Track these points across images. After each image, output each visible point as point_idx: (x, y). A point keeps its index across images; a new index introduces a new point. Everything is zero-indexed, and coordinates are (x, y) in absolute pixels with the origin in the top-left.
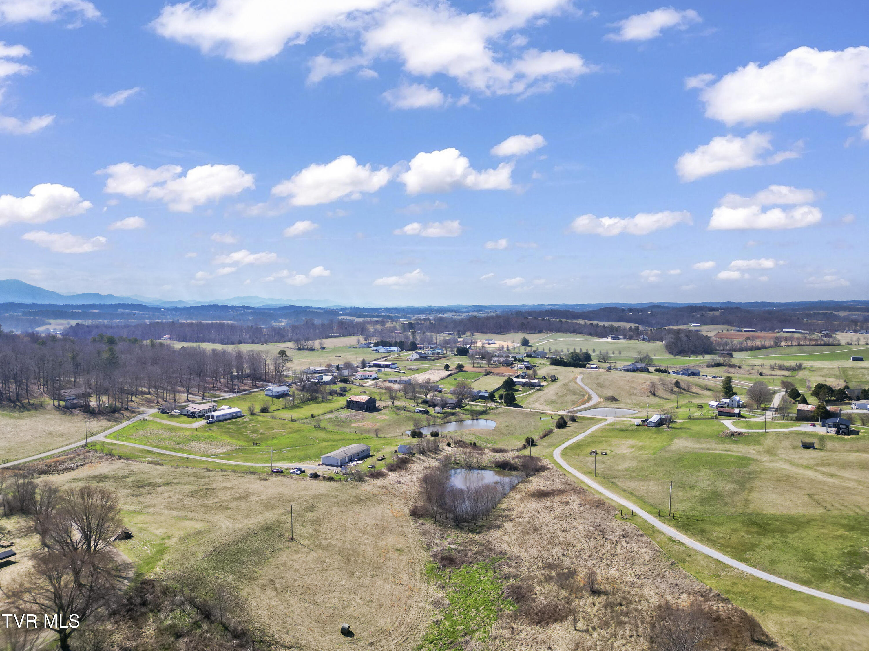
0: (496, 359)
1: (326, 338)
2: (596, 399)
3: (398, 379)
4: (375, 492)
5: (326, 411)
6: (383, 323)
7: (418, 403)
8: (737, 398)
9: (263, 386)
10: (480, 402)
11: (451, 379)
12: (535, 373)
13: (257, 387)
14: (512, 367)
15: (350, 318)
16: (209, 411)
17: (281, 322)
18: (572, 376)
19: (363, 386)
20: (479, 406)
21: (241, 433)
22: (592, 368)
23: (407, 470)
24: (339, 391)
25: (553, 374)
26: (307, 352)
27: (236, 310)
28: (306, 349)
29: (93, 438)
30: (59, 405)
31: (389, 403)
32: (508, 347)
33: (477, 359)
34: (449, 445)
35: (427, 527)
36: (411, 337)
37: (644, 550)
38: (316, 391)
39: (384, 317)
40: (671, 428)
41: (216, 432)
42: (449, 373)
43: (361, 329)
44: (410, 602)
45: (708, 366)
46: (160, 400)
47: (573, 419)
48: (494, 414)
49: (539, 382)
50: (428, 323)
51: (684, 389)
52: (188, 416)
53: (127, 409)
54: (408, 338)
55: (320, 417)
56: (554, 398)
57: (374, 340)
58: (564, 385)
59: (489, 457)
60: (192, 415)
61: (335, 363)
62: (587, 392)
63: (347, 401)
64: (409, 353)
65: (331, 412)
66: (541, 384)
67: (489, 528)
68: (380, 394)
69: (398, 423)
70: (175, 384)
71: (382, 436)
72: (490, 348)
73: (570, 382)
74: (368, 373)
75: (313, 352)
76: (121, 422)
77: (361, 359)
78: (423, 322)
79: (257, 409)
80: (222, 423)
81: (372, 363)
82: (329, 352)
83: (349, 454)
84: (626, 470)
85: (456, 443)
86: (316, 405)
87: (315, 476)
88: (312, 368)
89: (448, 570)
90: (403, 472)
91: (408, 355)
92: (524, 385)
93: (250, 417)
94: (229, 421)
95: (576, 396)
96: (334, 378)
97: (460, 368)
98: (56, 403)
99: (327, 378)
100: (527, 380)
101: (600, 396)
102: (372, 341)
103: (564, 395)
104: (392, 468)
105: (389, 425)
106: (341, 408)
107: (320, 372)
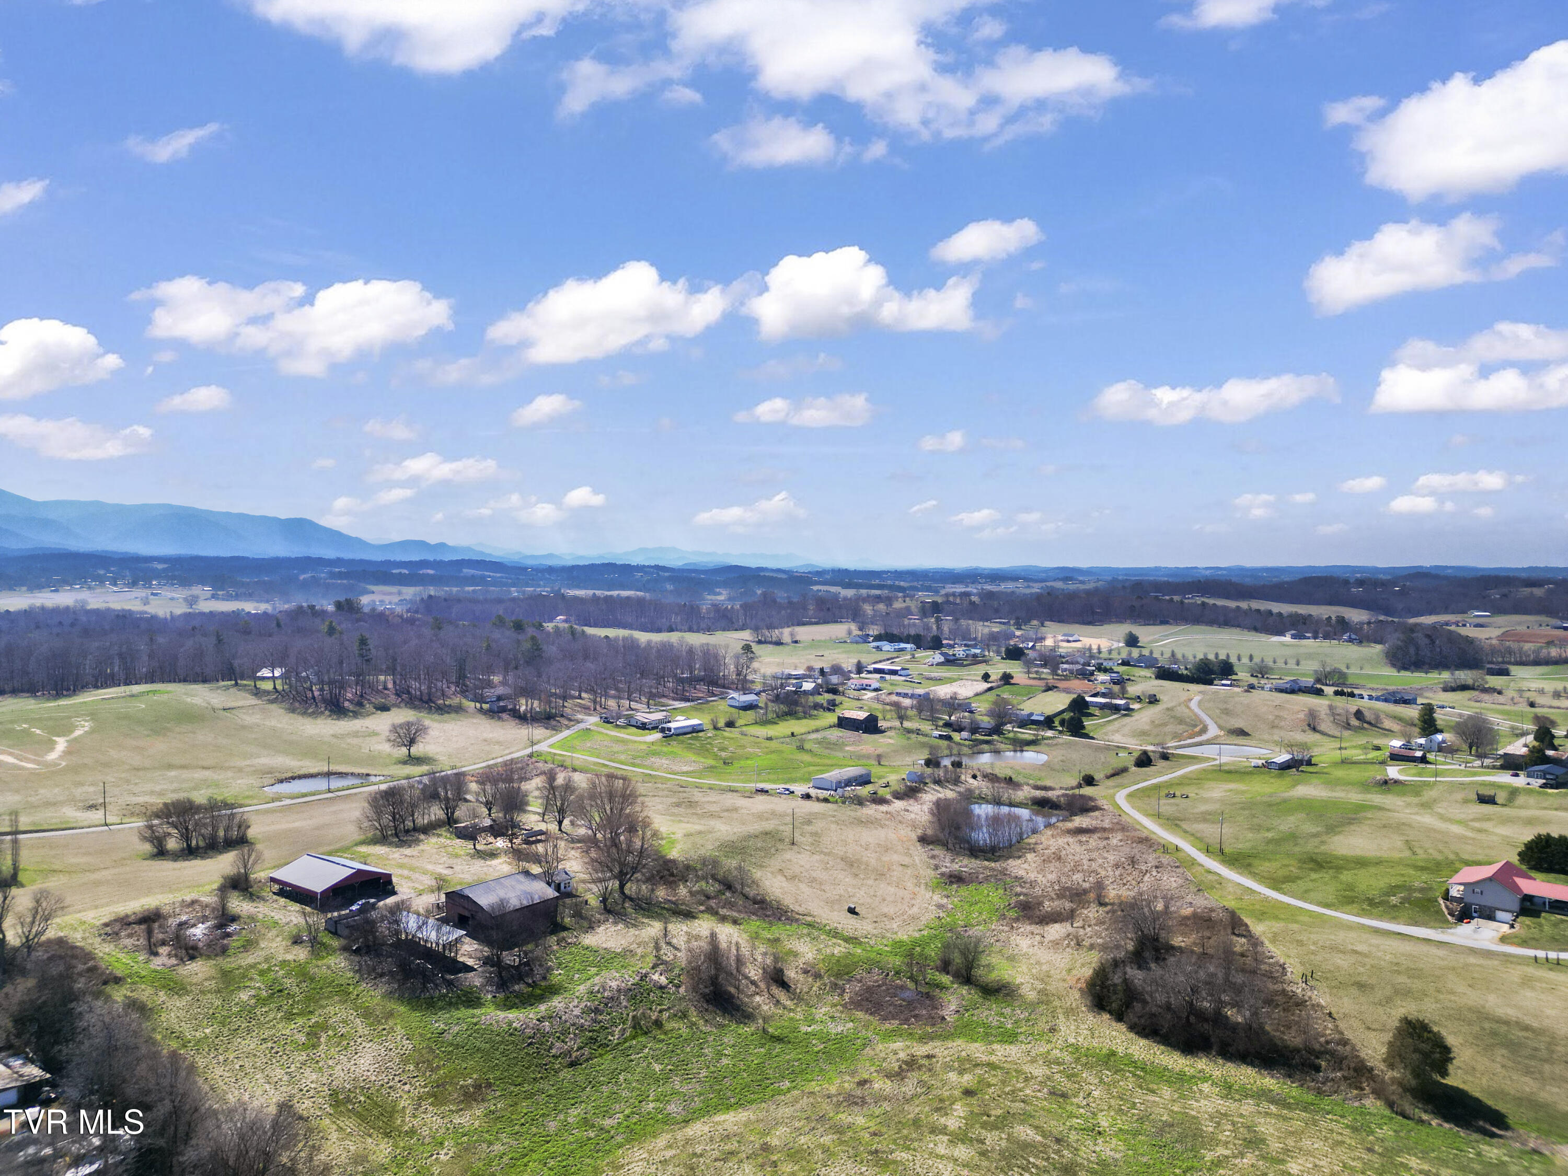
0: (1065, 666)
1: (798, 625)
2: (1213, 731)
3: (910, 692)
4: (878, 817)
5: (810, 729)
6: (889, 601)
7: (937, 726)
8: (1439, 737)
9: (722, 693)
10: (1030, 729)
11: (991, 696)
12: (1124, 691)
13: (715, 695)
14: (1089, 681)
15: (833, 589)
16: (661, 721)
17: (719, 594)
18: (1184, 696)
19: (859, 699)
20: (1027, 734)
21: (707, 750)
22: (1224, 685)
23: (916, 799)
24: (825, 705)
25: (1152, 693)
26: (771, 647)
27: (646, 573)
28: (770, 643)
29: (536, 748)
30: (481, 708)
31: (897, 723)
32: (1099, 648)
33: (1037, 665)
34: (974, 777)
35: (936, 852)
36: (934, 627)
37: (1173, 879)
38: (796, 703)
39: (891, 588)
40: (1302, 771)
41: (675, 747)
42: (989, 685)
43: (851, 611)
44: (913, 902)
45: (1446, 689)
46: (598, 707)
47: (1165, 757)
48: (1048, 745)
49: (1127, 704)
50: (966, 603)
51: (1370, 723)
52: (638, 727)
53: (562, 716)
54: (928, 628)
55: (804, 736)
56: (1147, 727)
57: (874, 630)
58: (1168, 709)
59: (1026, 793)
60: (643, 727)
61: (818, 665)
62: (1201, 722)
63: (839, 717)
64: (930, 653)
65: (817, 731)
66: (1131, 707)
67: (1008, 858)
68: (884, 711)
69: (908, 750)
70: (608, 687)
71: (886, 763)
72: (1065, 648)
73: (1180, 705)
74: (865, 682)
75: (781, 647)
76: (561, 731)
77: (855, 661)
78: (958, 601)
79: (721, 723)
80: (681, 738)
81: (871, 668)
82: (805, 648)
83: (845, 778)
84: (1202, 813)
85: (985, 776)
86: (797, 722)
87: (807, 797)
88: (787, 671)
89: (955, 886)
90: (911, 801)
91: (928, 657)
92: (1102, 707)
93: (714, 732)
94: (689, 736)
95: (1181, 727)
96: (818, 686)
97: (1007, 679)
98: (478, 705)
99: (808, 686)
100: (1108, 700)
101: (1221, 728)
102: (871, 633)
103: (1165, 724)
104: (898, 796)
105: (894, 751)
106: (831, 727)
107: (797, 677)
